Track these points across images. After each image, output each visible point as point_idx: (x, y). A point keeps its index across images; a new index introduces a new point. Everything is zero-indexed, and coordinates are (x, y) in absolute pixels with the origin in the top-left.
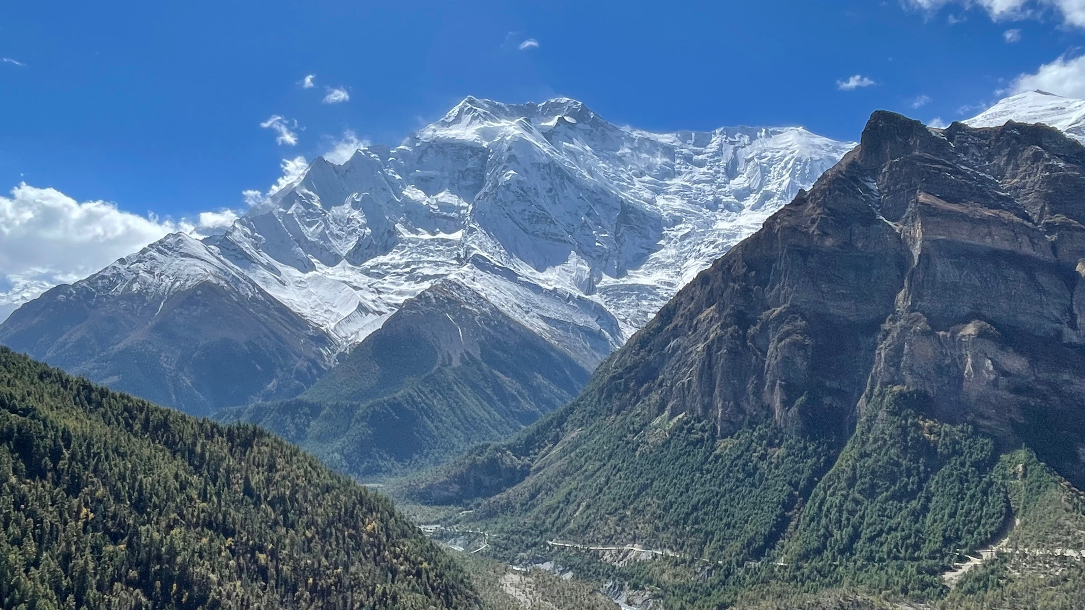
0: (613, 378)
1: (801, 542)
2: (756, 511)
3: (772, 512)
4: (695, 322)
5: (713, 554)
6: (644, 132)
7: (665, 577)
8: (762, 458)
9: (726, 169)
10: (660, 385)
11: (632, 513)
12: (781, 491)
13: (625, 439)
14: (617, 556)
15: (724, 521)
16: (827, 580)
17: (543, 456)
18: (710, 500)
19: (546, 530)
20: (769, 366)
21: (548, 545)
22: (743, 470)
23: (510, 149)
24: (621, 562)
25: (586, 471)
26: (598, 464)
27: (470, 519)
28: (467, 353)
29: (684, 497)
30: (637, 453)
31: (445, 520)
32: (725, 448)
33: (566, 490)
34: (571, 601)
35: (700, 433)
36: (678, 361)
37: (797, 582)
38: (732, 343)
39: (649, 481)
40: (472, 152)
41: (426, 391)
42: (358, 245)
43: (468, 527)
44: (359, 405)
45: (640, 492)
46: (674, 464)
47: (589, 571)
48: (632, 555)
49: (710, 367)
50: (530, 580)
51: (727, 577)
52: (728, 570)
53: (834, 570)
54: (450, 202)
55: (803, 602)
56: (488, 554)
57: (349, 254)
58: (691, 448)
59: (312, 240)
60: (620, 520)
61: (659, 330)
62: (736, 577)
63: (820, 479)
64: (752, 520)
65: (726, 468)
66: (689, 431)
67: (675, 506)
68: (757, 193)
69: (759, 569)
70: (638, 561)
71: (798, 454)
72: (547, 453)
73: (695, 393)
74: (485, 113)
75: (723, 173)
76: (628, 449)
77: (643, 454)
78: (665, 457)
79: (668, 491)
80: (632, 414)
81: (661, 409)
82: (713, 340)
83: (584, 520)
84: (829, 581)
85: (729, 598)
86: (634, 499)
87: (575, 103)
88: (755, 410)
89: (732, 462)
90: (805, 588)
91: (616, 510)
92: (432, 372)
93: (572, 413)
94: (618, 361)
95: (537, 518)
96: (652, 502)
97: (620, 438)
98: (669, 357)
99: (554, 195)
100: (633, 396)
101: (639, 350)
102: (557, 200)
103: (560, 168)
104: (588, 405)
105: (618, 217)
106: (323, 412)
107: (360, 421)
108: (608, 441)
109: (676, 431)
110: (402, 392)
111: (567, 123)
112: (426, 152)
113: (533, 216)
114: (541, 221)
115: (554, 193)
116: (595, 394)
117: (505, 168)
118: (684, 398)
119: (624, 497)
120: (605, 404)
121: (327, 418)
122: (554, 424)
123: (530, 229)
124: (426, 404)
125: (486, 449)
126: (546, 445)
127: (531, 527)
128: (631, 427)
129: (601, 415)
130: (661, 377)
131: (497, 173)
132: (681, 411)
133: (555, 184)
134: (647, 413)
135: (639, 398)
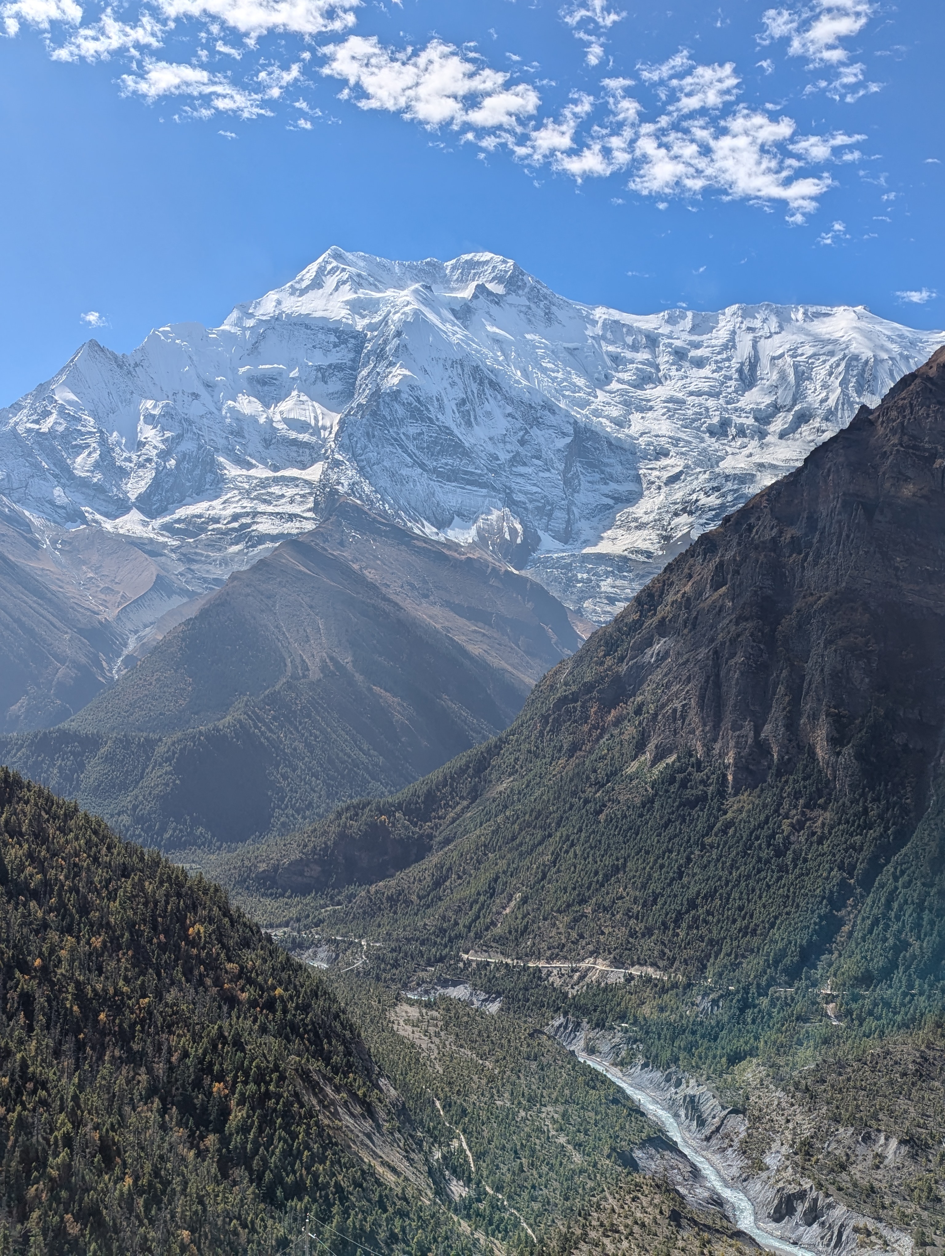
0: (563, 700)
1: (859, 957)
2: (787, 909)
3: (813, 912)
5: (720, 975)
6: (612, 311)
7: (646, 1010)
8: (798, 827)
9: (740, 371)
10: (639, 711)
11: (594, 911)
12: (827, 878)
13: (582, 795)
14: (571, 977)
15: (738, 924)
16: (899, 1018)
17: (453, 822)
18: (716, 891)
19: (459, 936)
20: (810, 683)
21: (462, 960)
22: (769, 845)
23: (398, 334)
24: (576, 988)
25: (521, 844)
26: (539, 834)
27: (337, 920)
28: (332, 659)
29: (676, 886)
30: (602, 817)
31: (298, 920)
32: (740, 811)
33: (491, 875)
34: (502, 1046)
35: (701, 787)
36: (666, 675)
37: (852, 1020)
38: (752, 647)
39: (621, 861)
40: (338, 338)
41: (268, 718)
42: (156, 484)
43: (335, 932)
44: (160, 740)
45: (607, 878)
46: (659, 835)
47: (528, 1000)
48: (593, 977)
49: (718, 685)
50: (435, 1014)
51: (742, 1011)
52: (745, 1000)
53: (910, 1002)
54: (303, 419)
55: (864, 1052)
56: (367, 974)
57: (140, 498)
58: (687, 810)
59: (82, 475)
60: (576, 920)
61: (636, 626)
62: (756, 1010)
63: (888, 862)
64: (781, 923)
65: (741, 843)
66: (684, 784)
67: (660, 901)
68: (789, 410)
69: (793, 999)
70: (603, 985)
71: (854, 821)
72: (459, 816)
73: (693, 725)
74: (359, 275)
75: (736, 380)
77: (612, 819)
78: (647, 823)
79: (650, 877)
80: (593, 757)
81: (640, 747)
82: (723, 643)
83: (518, 921)
84: (903, 1019)
85: (746, 1043)
86: (597, 890)
87: (504, 262)
88: (787, 753)
89: (751, 833)
90: (865, 1028)
91: (569, 906)
92: (277, 688)
93: (498, 754)
94: (570, 673)
95: (444, 918)
96: (625, 894)
97: (574, 794)
98: (651, 668)
99: (468, 411)
100: (595, 727)
101: (605, 656)
102: (472, 419)
103: (478, 367)
104: (524, 740)
105: (568, 446)
106: (102, 751)
107: (160, 765)
108: (555, 799)
109: (663, 783)
110: (229, 718)
111: (490, 293)
112: (263, 336)
113: (435, 443)
114: (447, 451)
115: (468, 406)
116: (535, 724)
117: (391, 364)
118: (675, 733)
119: (581, 886)
120: (551, 740)
121: (109, 759)
122: (471, 771)
123: (431, 464)
124: (267, 739)
125: (363, 809)
126: (458, 803)
127: (434, 932)
128: (593, 777)
129: (545, 757)
130: (639, 699)
131: (378, 374)
132: (670, 752)
133: (470, 393)
134: (617, 755)
135: (604, 730)
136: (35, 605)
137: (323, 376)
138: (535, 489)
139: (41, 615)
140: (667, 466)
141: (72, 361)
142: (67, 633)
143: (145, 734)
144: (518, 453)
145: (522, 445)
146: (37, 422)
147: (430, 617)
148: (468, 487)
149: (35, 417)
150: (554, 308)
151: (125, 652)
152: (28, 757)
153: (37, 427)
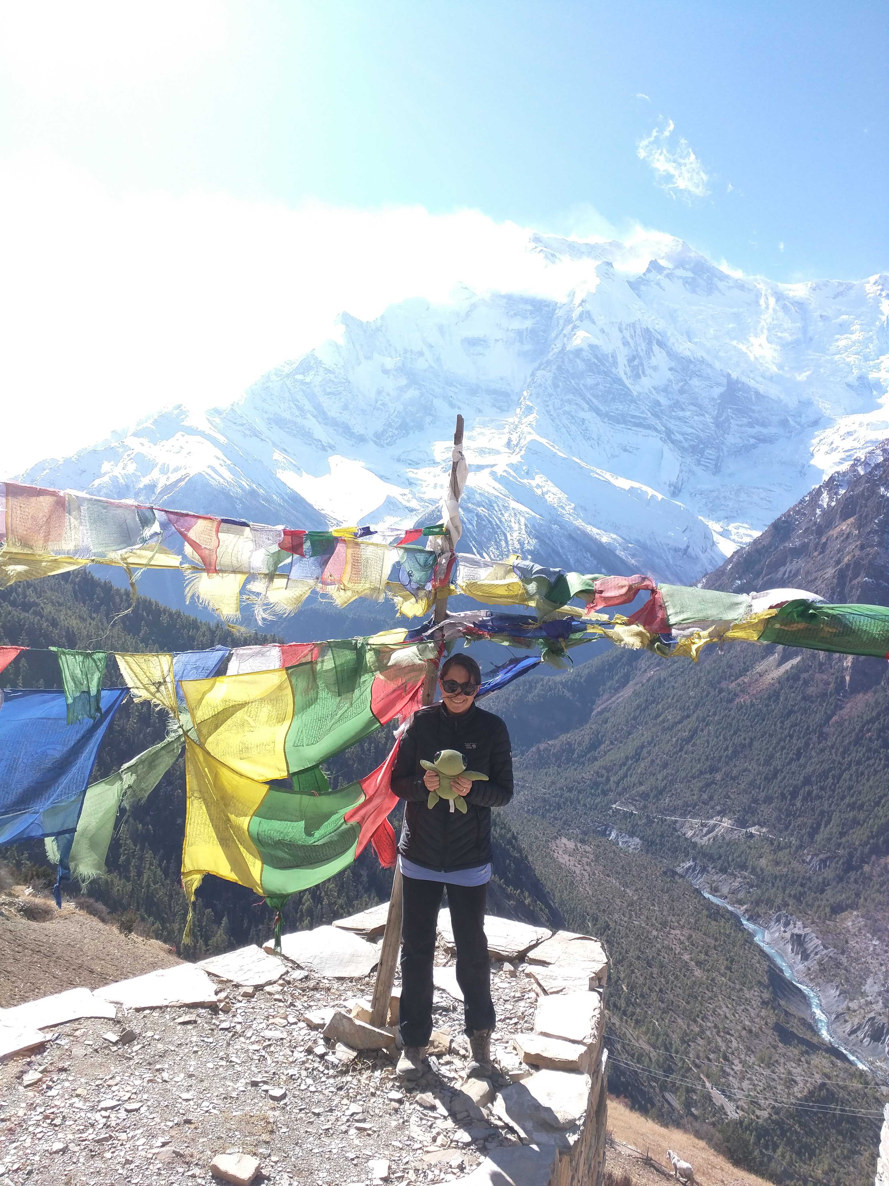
4: (824, 540)
5: (829, 840)
7: (763, 862)
11: (723, 779)
14: (700, 831)
15: (847, 801)
18: (829, 772)
19: (609, 791)
21: (611, 809)
23: (583, 303)
24: (706, 838)
25: (664, 721)
26: (679, 714)
29: (794, 765)
30: (734, 705)
33: (637, 743)
34: (641, 879)
35: (821, 685)
39: (748, 741)
40: (534, 307)
45: (735, 753)
46: (783, 722)
47: (663, 845)
48: (719, 832)
50: (588, 849)
51: (846, 872)
52: (849, 863)
58: (807, 704)
60: (707, 785)
62: (858, 873)
65: (854, 734)
66: (807, 682)
70: (727, 839)
76: (722, 699)
78: (772, 712)
80: (729, 655)
81: (770, 649)
82: (848, 565)
85: (848, 898)
87: (675, 241)
89: (864, 726)
91: (701, 773)
95: (598, 774)
96: (750, 768)
98: (783, 583)
99: (637, 366)
102: (640, 373)
103: (648, 329)
105: (722, 395)
108: (694, 687)
109: (788, 680)
111: (661, 268)
113: (608, 392)
114: (618, 399)
115: (636, 363)
117: (576, 328)
119: (713, 758)
123: (603, 409)
127: (590, 785)
128: (727, 671)
131: (565, 335)
132: (796, 654)
133: (639, 350)
137: (520, 338)
138: (691, 430)
144: (678, 401)
145: (682, 394)
146: (302, 374)
148: (634, 428)
149: (301, 371)
150: (715, 280)
153: (302, 378)
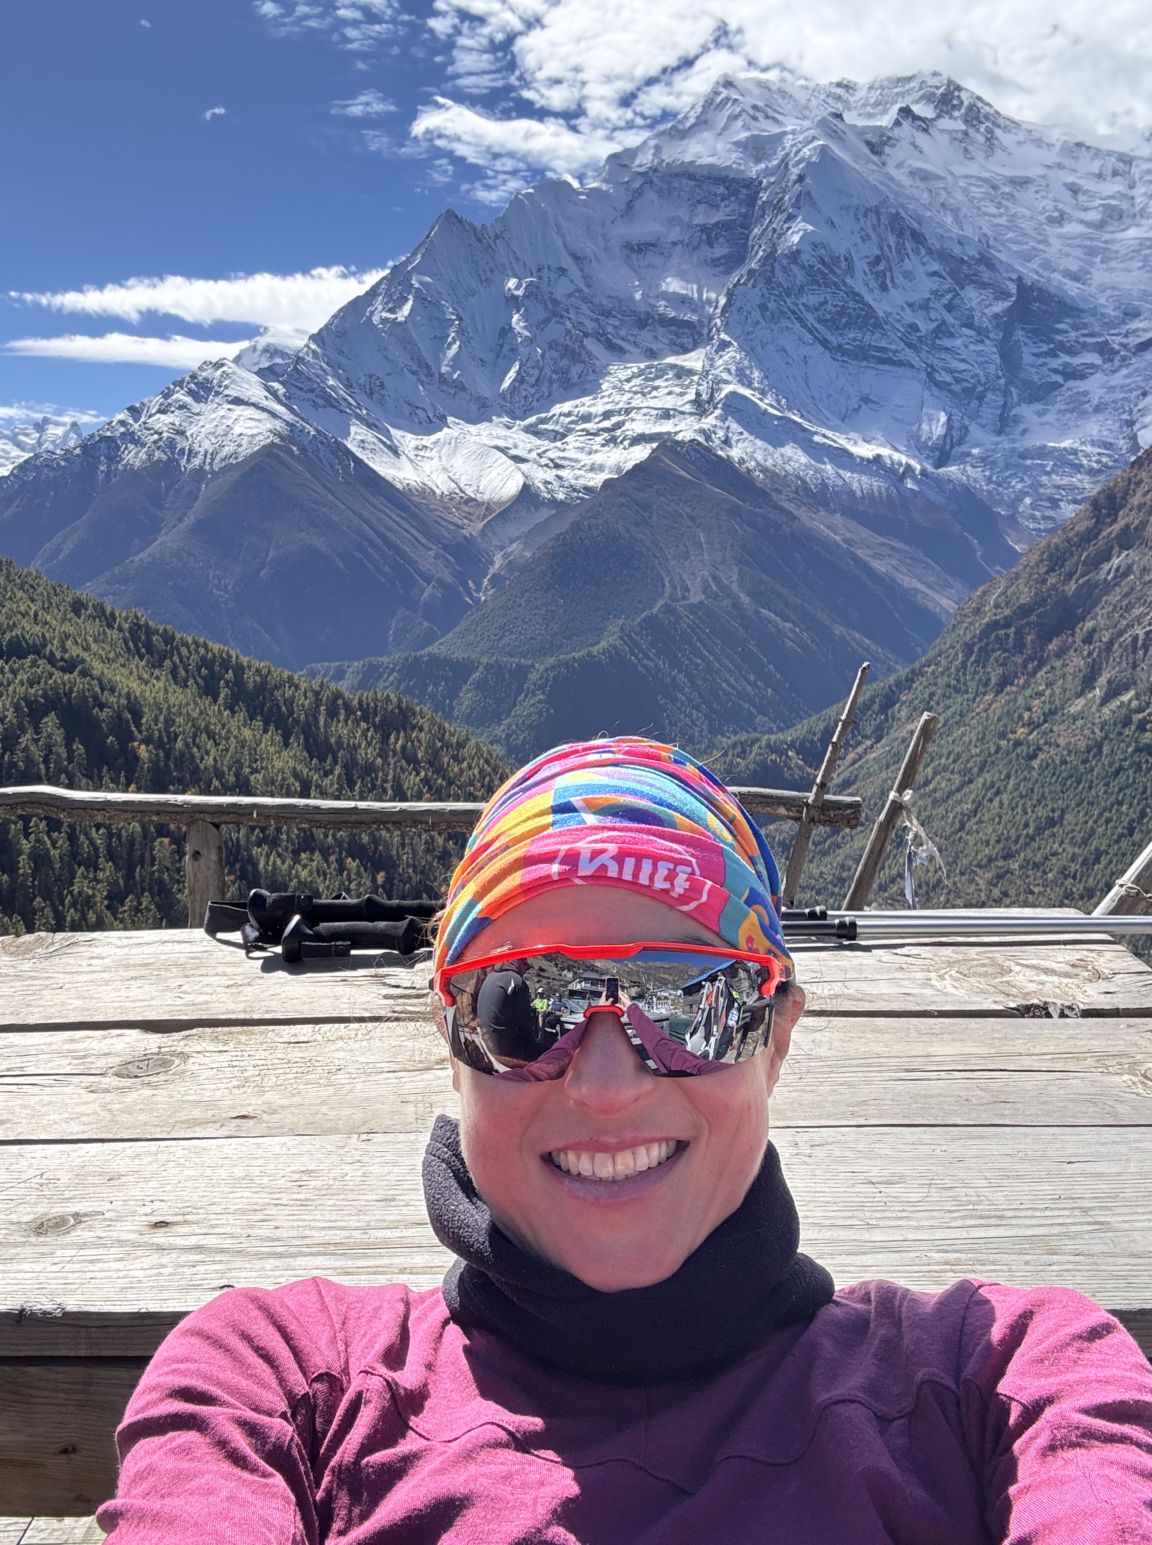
0: (994, 626)
10: (1088, 639)
11: (1021, 867)
13: (1012, 736)
23: (801, 178)
26: (957, 779)
28: (714, 577)
29: (1124, 844)
30: (1036, 763)
36: (1126, 595)
39: (1058, 813)
40: (727, 188)
41: (645, 644)
44: (532, 666)
45: (1040, 830)
46: (1107, 784)
54: (684, 293)
60: (1000, 877)
61: (1089, 536)
66: (1142, 726)
67: (1104, 860)
76: (1018, 755)
77: (1048, 765)
78: (1092, 770)
79: (1092, 832)
80: (1028, 692)
81: (1088, 682)
83: (930, 874)
86: (1027, 844)
91: (990, 860)
92: (655, 610)
93: (910, 688)
94: (1003, 593)
95: (843, 867)
96: (1060, 850)
97: (1003, 735)
98: (1107, 587)
99: (883, 272)
100: (1031, 659)
101: (1047, 572)
102: (888, 282)
103: (897, 214)
104: (942, 673)
105: (1009, 310)
106: (474, 676)
107: (533, 693)
108: (978, 740)
109: (1115, 724)
110: (603, 644)
111: (916, 118)
112: (638, 193)
113: (841, 313)
114: (856, 324)
115: (881, 267)
116: (956, 654)
117: (791, 218)
118: (1135, 666)
119: (1008, 839)
120: (975, 672)
121: (480, 686)
122: (876, 707)
123: (834, 340)
124: (645, 666)
125: (751, 746)
126: (860, 743)
127: (831, 882)
128: (1026, 715)
129: (967, 692)
130: (1089, 624)
131: (774, 230)
132: (1126, 688)
133: (886, 248)
134: (1058, 691)
135: (1042, 663)
136: (398, 519)
137: (709, 237)
138: (962, 366)
139: (405, 530)
140: (1137, 330)
141: (428, 236)
142: (431, 549)
143: (516, 660)
144: (944, 322)
145: (949, 311)
146: (392, 311)
147: (830, 528)
148: (879, 367)
149: (390, 305)
150: (998, 132)
151: (492, 571)
152: (400, 682)
153: (393, 316)
